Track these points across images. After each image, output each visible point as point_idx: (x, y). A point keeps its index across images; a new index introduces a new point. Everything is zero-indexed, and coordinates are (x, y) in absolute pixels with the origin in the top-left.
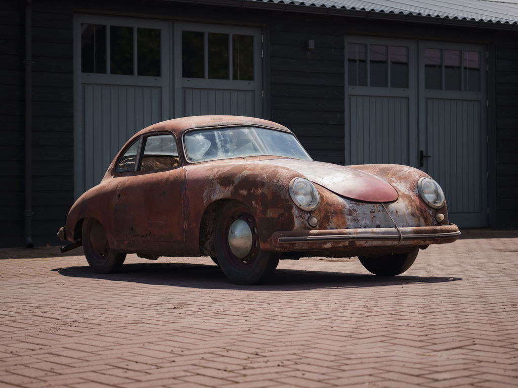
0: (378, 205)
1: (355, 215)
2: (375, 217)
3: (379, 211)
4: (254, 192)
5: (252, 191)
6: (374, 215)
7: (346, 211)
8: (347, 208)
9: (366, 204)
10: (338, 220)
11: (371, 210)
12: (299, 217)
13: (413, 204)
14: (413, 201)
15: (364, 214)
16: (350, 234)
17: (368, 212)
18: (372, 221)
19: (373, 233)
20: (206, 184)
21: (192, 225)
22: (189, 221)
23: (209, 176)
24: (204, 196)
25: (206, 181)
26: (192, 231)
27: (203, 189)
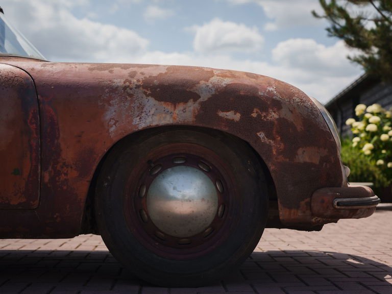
4: (259, 116)
5: (254, 115)
20: (108, 95)
21: (66, 174)
22: (56, 166)
23: (110, 81)
24: (108, 118)
25: (107, 90)
26: (65, 188)
27: (101, 104)
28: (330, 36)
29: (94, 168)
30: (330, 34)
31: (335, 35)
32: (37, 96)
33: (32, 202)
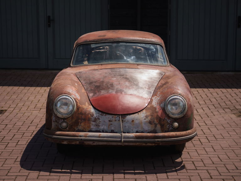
0: (116, 116)
1: (98, 122)
2: (111, 124)
3: (116, 121)
6: (111, 123)
7: (93, 119)
8: (94, 116)
9: (108, 115)
10: (85, 124)
11: (110, 120)
12: (55, 121)
13: (156, 114)
14: (156, 112)
15: (104, 122)
16: (81, 136)
17: (107, 121)
18: (109, 127)
19: (99, 137)
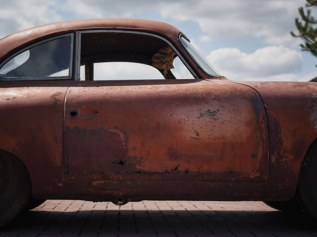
20: (310, 104)
21: (286, 157)
22: (279, 152)
23: (310, 94)
24: (312, 119)
25: (309, 100)
26: (286, 166)
27: (307, 110)
28: (303, 50)
29: (305, 153)
30: (303, 49)
31: (307, 50)
32: (264, 105)
33: (264, 176)
